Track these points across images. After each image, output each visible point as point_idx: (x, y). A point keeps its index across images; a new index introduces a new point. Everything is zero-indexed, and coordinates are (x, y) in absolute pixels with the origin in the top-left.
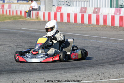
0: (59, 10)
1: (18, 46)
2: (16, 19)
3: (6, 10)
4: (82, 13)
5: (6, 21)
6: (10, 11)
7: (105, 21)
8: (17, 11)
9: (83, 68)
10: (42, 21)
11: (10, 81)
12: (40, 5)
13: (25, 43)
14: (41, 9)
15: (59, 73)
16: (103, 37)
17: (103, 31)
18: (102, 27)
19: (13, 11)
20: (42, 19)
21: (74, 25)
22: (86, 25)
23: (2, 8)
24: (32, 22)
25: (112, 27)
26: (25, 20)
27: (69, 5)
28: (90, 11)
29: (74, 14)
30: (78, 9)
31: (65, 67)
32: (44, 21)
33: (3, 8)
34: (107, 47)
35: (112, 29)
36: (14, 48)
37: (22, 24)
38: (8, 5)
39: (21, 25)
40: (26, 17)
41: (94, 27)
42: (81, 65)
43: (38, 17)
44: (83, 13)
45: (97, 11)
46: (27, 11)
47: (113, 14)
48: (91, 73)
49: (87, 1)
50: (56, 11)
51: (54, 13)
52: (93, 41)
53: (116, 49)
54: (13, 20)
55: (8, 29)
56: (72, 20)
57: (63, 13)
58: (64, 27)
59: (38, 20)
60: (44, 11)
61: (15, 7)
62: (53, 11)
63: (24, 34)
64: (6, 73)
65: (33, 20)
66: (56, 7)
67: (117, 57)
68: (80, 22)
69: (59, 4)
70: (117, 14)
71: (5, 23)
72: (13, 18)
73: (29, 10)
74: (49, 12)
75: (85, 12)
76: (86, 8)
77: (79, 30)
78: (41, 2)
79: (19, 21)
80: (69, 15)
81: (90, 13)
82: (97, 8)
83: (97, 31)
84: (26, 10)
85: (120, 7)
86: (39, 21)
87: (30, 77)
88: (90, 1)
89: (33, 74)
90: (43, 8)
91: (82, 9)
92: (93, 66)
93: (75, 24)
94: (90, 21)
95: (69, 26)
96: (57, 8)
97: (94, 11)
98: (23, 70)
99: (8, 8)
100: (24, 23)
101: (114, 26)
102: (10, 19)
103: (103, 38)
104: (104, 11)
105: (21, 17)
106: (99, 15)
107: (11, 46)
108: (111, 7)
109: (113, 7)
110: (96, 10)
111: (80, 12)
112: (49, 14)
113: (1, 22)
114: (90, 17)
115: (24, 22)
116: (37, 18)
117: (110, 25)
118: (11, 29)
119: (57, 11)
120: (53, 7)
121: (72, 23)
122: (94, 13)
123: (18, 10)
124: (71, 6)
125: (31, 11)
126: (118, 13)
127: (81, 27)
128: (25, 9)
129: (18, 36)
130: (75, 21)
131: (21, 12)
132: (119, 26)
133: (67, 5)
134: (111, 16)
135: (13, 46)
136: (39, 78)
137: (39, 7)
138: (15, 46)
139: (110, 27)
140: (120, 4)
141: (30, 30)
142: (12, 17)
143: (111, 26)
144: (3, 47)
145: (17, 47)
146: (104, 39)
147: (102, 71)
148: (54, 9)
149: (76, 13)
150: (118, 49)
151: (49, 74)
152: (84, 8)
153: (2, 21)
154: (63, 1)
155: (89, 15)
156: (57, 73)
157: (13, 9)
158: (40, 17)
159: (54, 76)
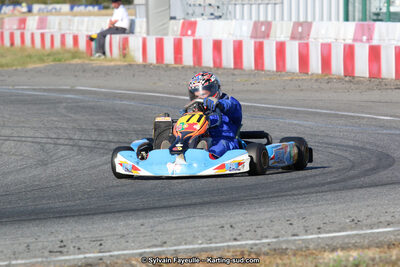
0: (189, 32)
1: (59, 142)
2: (60, 60)
3: (32, 35)
4: (258, 40)
5: (31, 66)
6: (42, 35)
7: (326, 62)
8: (63, 36)
9: (246, 203)
10: (138, 65)
11: (20, 244)
12: (133, 17)
13: (82, 130)
14: (137, 29)
15: (172, 218)
16: (316, 108)
17: (317, 91)
18: (316, 80)
19: (52, 37)
20: (139, 59)
21: (233, 75)
22: (269, 74)
23: (19, 28)
24: (108, 68)
25: (347, 79)
26: (87, 62)
27: (220, 17)
28: (281, 32)
29: (234, 42)
30: (245, 28)
31: (194, 201)
32: (145, 66)
33: (24, 28)
34: (326, 140)
35: (347, 85)
36: (48, 146)
37: (77, 74)
38: (37, 18)
39: (76, 76)
40: (91, 55)
41: (291, 80)
42: (242, 194)
43: (126, 52)
44: (261, 40)
45: (302, 31)
46: (95, 36)
47: (350, 42)
48: (268, 215)
49: (275, 4)
50: (179, 32)
51: (175, 39)
52: (287, 121)
53: (351, 143)
54: (52, 63)
55: (34, 90)
56: (228, 60)
57: (200, 41)
59: (126, 64)
60: (145, 35)
61: (60, 24)
62: (170, 34)
63: (81, 104)
64: (13, 222)
65: (112, 64)
66: (181, 21)
67: (353, 167)
68: (253, 67)
69: (188, 14)
70: (361, 41)
71: (26, 71)
73: (98, 32)
74: (160, 37)
75: (267, 36)
76: (269, 25)
77: (247, 91)
78: (137, 8)
79: (70, 64)
80: (217, 46)
81: (282, 39)
82: (301, 24)
83: (302, 90)
84: (90, 34)
85: (375, 17)
86: (130, 65)
87: (84, 232)
88: (282, 3)
89: (93, 223)
90: (141, 27)
91: (256, 25)
92: (277, 197)
93: (236, 72)
94: (281, 63)
96: (183, 24)
97: (292, 33)
98: (66, 212)
99: (38, 29)
100: (84, 71)
101: (354, 77)
102: (41, 60)
103: (317, 113)
104: (323, 32)
105: (75, 54)
106: (307, 45)
107: (39, 140)
108: (347, 19)
109: (354, 20)
110: (300, 29)
111: (252, 37)
112: (160, 44)
113: (16, 70)
114: (281, 49)
115: (84, 69)
116: (124, 56)
117: (342, 72)
118: (45, 90)
119: (184, 33)
120: (173, 21)
121: (228, 69)
122: (293, 38)
123: (68, 32)
124: (227, 19)
125: (105, 37)
126: (365, 38)
127: (253, 80)
128: (87, 30)
129: (63, 111)
130: (236, 63)
131: (76, 39)
132: (367, 75)
133: (212, 14)
134: (345, 46)
135: (44, 140)
136: (109, 233)
137: (132, 23)
138: (49, 140)
139: (339, 79)
140: (374, 10)
141: (102, 93)
142: (49, 55)
143: (346, 76)
144: (13, 144)
145: (55, 144)
146: (320, 114)
147: (302, 211)
148: (175, 28)
149: (239, 38)
150: (357, 143)
151: (141, 221)
152: (262, 23)
153: (19, 68)
154: (200, 5)
155: (277, 43)
156: (168, 218)
157: (52, 30)
158: (132, 53)
159: (157, 228)
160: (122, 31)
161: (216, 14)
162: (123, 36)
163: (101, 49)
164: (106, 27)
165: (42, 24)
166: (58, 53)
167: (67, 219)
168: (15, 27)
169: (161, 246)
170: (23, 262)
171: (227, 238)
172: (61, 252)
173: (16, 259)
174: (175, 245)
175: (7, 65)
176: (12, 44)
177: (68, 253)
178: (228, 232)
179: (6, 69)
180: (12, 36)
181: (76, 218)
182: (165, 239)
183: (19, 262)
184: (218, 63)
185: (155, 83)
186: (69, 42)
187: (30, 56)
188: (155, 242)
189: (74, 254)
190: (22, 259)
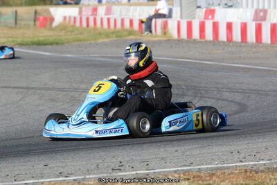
0: (210, 17)
2: (120, 37)
3: (102, 19)
4: (258, 22)
5: (100, 41)
6: (109, 20)
8: (123, 20)
9: (248, 135)
10: (175, 40)
11: (92, 164)
12: (171, 7)
14: (174, 15)
15: (197, 146)
19: (115, 20)
20: (175, 36)
21: (240, 46)
22: (266, 46)
23: (93, 14)
24: (154, 42)
26: (139, 38)
27: (231, 6)
28: (274, 16)
29: (241, 23)
30: (248, 14)
32: (179, 41)
33: (96, 15)
38: (105, 7)
40: (142, 33)
42: (246, 130)
43: (166, 31)
44: (260, 22)
46: (144, 20)
48: (264, 144)
50: (203, 17)
51: (200, 22)
54: (115, 39)
55: (103, 57)
56: (237, 36)
57: (218, 23)
58: (219, 52)
59: (166, 39)
60: (179, 19)
61: (121, 11)
62: (197, 18)
64: (87, 149)
65: (157, 39)
66: (204, 9)
68: (254, 41)
69: (209, 4)
71: (97, 44)
72: (114, 35)
73: (147, 17)
74: (189, 20)
75: (264, 19)
76: (265, 12)
77: (250, 58)
79: (127, 40)
80: (229, 26)
81: (275, 21)
84: (141, 18)
86: (169, 40)
87: (136, 156)
89: (142, 150)
90: (177, 14)
91: (257, 12)
92: (270, 131)
93: (243, 44)
94: (274, 38)
95: (230, 49)
96: (206, 11)
102: (107, 36)
105: (131, 32)
111: (254, 20)
112: (189, 25)
113: (90, 43)
114: (274, 28)
116: (165, 33)
118: (110, 57)
119: (206, 18)
120: (199, 9)
121: (237, 43)
123: (126, 17)
124: (236, 7)
125: (151, 20)
127: (254, 50)
128: (139, 16)
130: (242, 38)
131: (131, 22)
133: (226, 4)
136: (153, 157)
137: (170, 11)
142: (113, 33)
148: (201, 14)
149: (244, 21)
151: (175, 148)
152: (261, 11)
153: (92, 42)
155: (271, 25)
156: (194, 146)
157: (115, 16)
158: (170, 32)
159: (186, 154)
160: (163, 16)
161: (229, 4)
162: (164, 19)
163: (149, 29)
164: (152, 13)
165: (108, 11)
166: (119, 32)
167: (124, 147)
168: (90, 13)
169: (190, 166)
170: (94, 176)
171: (235, 160)
172: (120, 170)
173: (89, 174)
174: (199, 165)
175: (84, 40)
176: (88, 25)
177: (125, 170)
178: (236, 156)
179: (83, 42)
180: (88, 20)
181: (130, 146)
182: (192, 161)
183: (91, 176)
184: (230, 39)
185: (186, 53)
186: (127, 24)
187: (100, 34)
188: (186, 163)
189: (129, 171)
190: (94, 174)
